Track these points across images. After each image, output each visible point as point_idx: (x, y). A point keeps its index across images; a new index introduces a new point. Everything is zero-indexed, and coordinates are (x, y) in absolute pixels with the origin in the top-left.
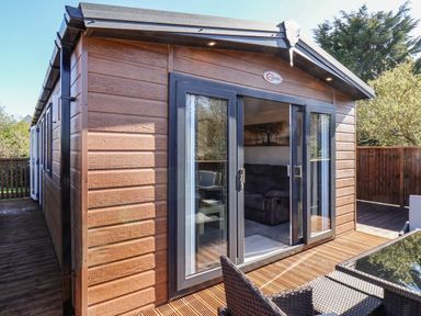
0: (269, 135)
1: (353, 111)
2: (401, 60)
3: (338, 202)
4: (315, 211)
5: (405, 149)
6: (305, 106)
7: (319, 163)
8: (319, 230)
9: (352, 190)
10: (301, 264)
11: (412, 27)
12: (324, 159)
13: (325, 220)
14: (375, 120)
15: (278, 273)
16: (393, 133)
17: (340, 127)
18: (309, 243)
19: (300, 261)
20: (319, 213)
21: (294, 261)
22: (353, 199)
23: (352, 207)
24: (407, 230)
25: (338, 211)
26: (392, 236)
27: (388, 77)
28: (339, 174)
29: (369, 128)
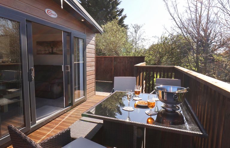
0: (52, 48)
1: (94, 38)
2: (114, 18)
3: (88, 82)
4: (77, 88)
5: (115, 57)
6: (70, 33)
7: (79, 64)
8: (79, 97)
9: (94, 76)
10: (70, 116)
11: (118, 4)
12: (81, 62)
13: (81, 92)
14: (105, 44)
15: (57, 124)
16: (110, 50)
17: (89, 46)
18: (74, 105)
19: (69, 115)
20: (79, 89)
21: (66, 116)
22: (94, 80)
23: (94, 84)
24: (113, 91)
25: (88, 87)
26: (107, 95)
27: (109, 24)
28: (88, 69)
29: (102, 48)
